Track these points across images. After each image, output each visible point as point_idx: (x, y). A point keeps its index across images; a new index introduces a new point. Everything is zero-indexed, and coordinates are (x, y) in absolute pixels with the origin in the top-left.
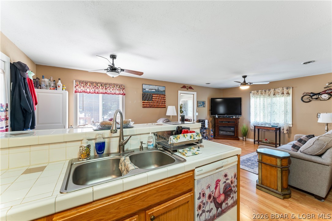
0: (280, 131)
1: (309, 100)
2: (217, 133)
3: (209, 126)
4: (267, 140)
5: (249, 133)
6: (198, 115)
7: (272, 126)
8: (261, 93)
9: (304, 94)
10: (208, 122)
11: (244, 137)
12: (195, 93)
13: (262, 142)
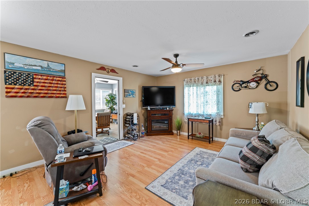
0: (212, 123)
1: (239, 89)
2: (150, 129)
3: (139, 121)
4: (200, 133)
5: (183, 126)
6: (125, 107)
7: (205, 118)
8: (195, 81)
9: (234, 82)
10: (138, 116)
11: (178, 131)
12: (121, 79)
13: (196, 136)
